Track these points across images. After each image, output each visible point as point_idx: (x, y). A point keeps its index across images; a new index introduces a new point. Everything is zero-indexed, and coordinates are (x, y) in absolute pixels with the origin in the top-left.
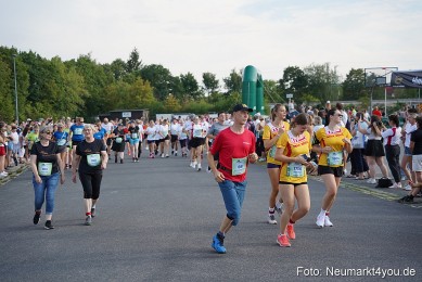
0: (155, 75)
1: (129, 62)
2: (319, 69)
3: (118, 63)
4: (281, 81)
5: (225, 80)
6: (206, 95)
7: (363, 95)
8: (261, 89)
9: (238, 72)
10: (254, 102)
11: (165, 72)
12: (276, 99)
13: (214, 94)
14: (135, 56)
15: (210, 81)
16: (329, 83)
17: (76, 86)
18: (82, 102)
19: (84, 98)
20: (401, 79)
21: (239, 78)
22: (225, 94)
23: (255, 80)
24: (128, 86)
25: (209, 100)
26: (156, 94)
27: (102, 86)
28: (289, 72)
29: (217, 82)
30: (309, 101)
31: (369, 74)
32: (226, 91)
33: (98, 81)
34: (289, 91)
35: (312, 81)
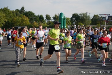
0: (30, 15)
1: (21, 10)
2: (84, 14)
3: (17, 10)
4: (71, 18)
5: (53, 17)
6: (47, 22)
7: (98, 23)
8: (65, 21)
9: (57, 15)
10: (63, 25)
11: (33, 14)
12: (69, 24)
13: (49, 22)
14: (23, 8)
15: (48, 17)
16: (87, 19)
17: (2, 18)
18: (4, 23)
19: (5, 22)
20: (111, 18)
21: (58, 17)
22: (53, 22)
23: (63, 17)
24: (20, 18)
25: (48, 24)
26: (30, 21)
27: (11, 18)
28: (74, 15)
29: (50, 18)
30: (80, 25)
31: (100, 16)
32: (53, 21)
33: (10, 16)
34: (74, 21)
35: (81, 18)
